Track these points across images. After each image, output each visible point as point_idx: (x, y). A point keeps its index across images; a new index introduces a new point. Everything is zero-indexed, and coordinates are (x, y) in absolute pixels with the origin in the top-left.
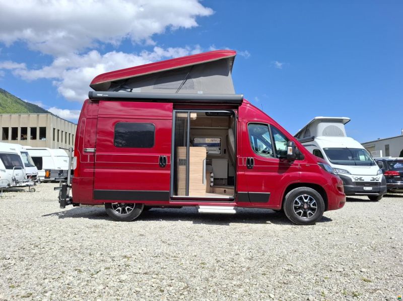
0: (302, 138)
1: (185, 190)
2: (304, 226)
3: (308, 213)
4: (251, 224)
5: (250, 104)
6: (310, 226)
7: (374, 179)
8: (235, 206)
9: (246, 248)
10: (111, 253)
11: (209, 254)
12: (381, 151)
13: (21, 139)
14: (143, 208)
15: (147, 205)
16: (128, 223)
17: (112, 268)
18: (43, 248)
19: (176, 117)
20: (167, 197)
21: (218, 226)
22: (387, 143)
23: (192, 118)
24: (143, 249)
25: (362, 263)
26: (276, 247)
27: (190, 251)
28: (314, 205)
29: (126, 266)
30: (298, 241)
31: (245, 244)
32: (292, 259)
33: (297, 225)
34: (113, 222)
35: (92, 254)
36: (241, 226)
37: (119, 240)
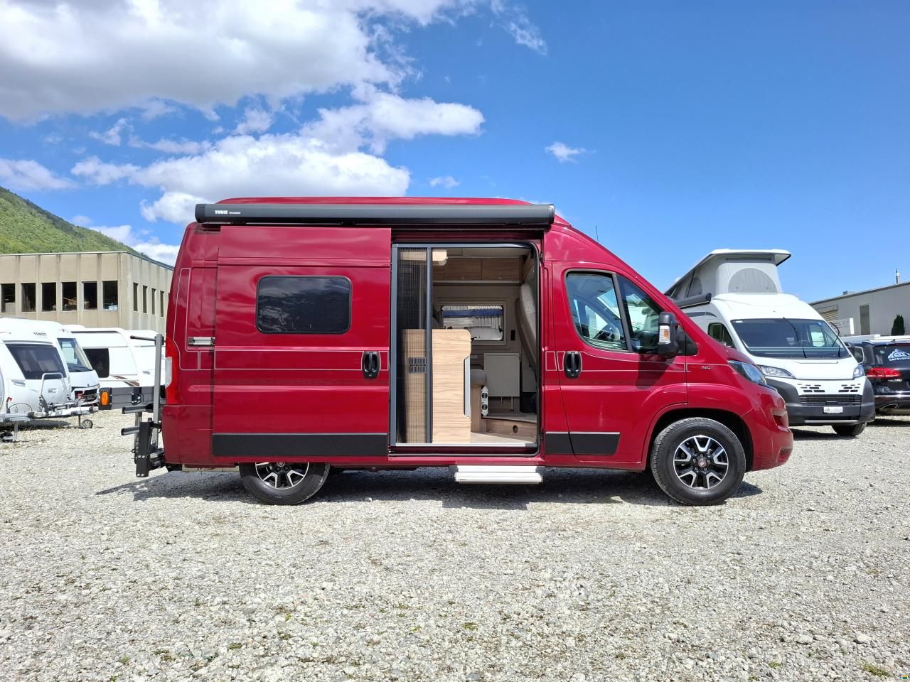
0: (682, 297)
1: (423, 430)
2: (701, 509)
3: (708, 477)
4: (576, 505)
5: (570, 227)
6: (712, 508)
7: (847, 389)
8: (540, 464)
9: (569, 575)
10: (247, 598)
11: (483, 594)
12: (851, 320)
13: (64, 309)
14: (326, 472)
15: (335, 465)
16: (293, 508)
17: (246, 644)
18: (87, 586)
19: (400, 261)
20: (382, 446)
21: (501, 511)
22: (863, 301)
23: (437, 262)
24: (325, 585)
25: (854, 613)
26: (642, 571)
27: (436, 588)
28: (721, 458)
29: (282, 638)
30: (691, 550)
31: (568, 564)
32: (684, 608)
33: (683, 505)
34: (258, 506)
35: (201, 601)
36: (554, 510)
37: (270, 559)
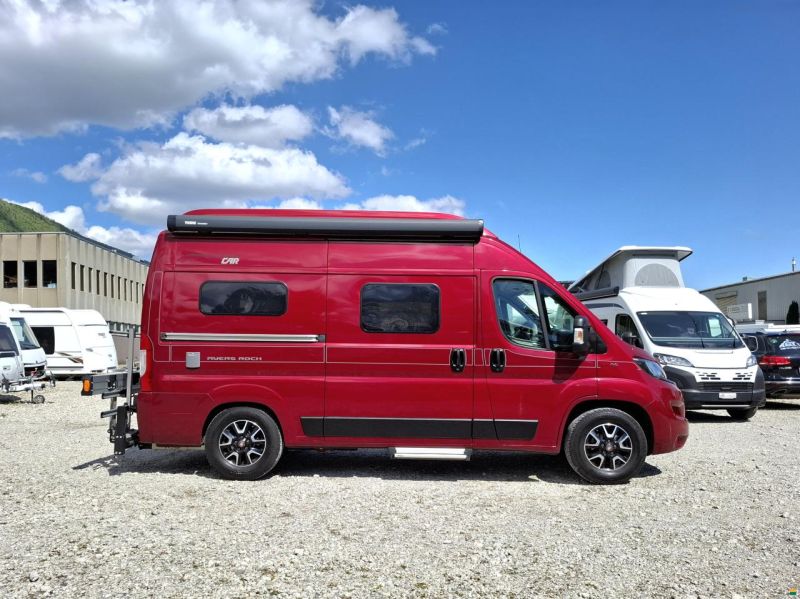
0: (592, 288)
2: (608, 488)
3: (614, 460)
4: (499, 483)
5: (496, 239)
6: (618, 487)
7: (740, 377)
8: (467, 447)
9: (498, 545)
10: (235, 561)
11: (428, 560)
12: (750, 305)
13: (5, 287)
18: (98, 551)
22: (762, 287)
24: (296, 551)
25: (732, 578)
26: (559, 542)
27: (389, 554)
28: (626, 443)
29: (272, 594)
30: (600, 524)
31: (496, 535)
32: (594, 572)
33: (592, 484)
34: (221, 481)
35: (197, 563)
36: (480, 487)
37: (244, 528)
